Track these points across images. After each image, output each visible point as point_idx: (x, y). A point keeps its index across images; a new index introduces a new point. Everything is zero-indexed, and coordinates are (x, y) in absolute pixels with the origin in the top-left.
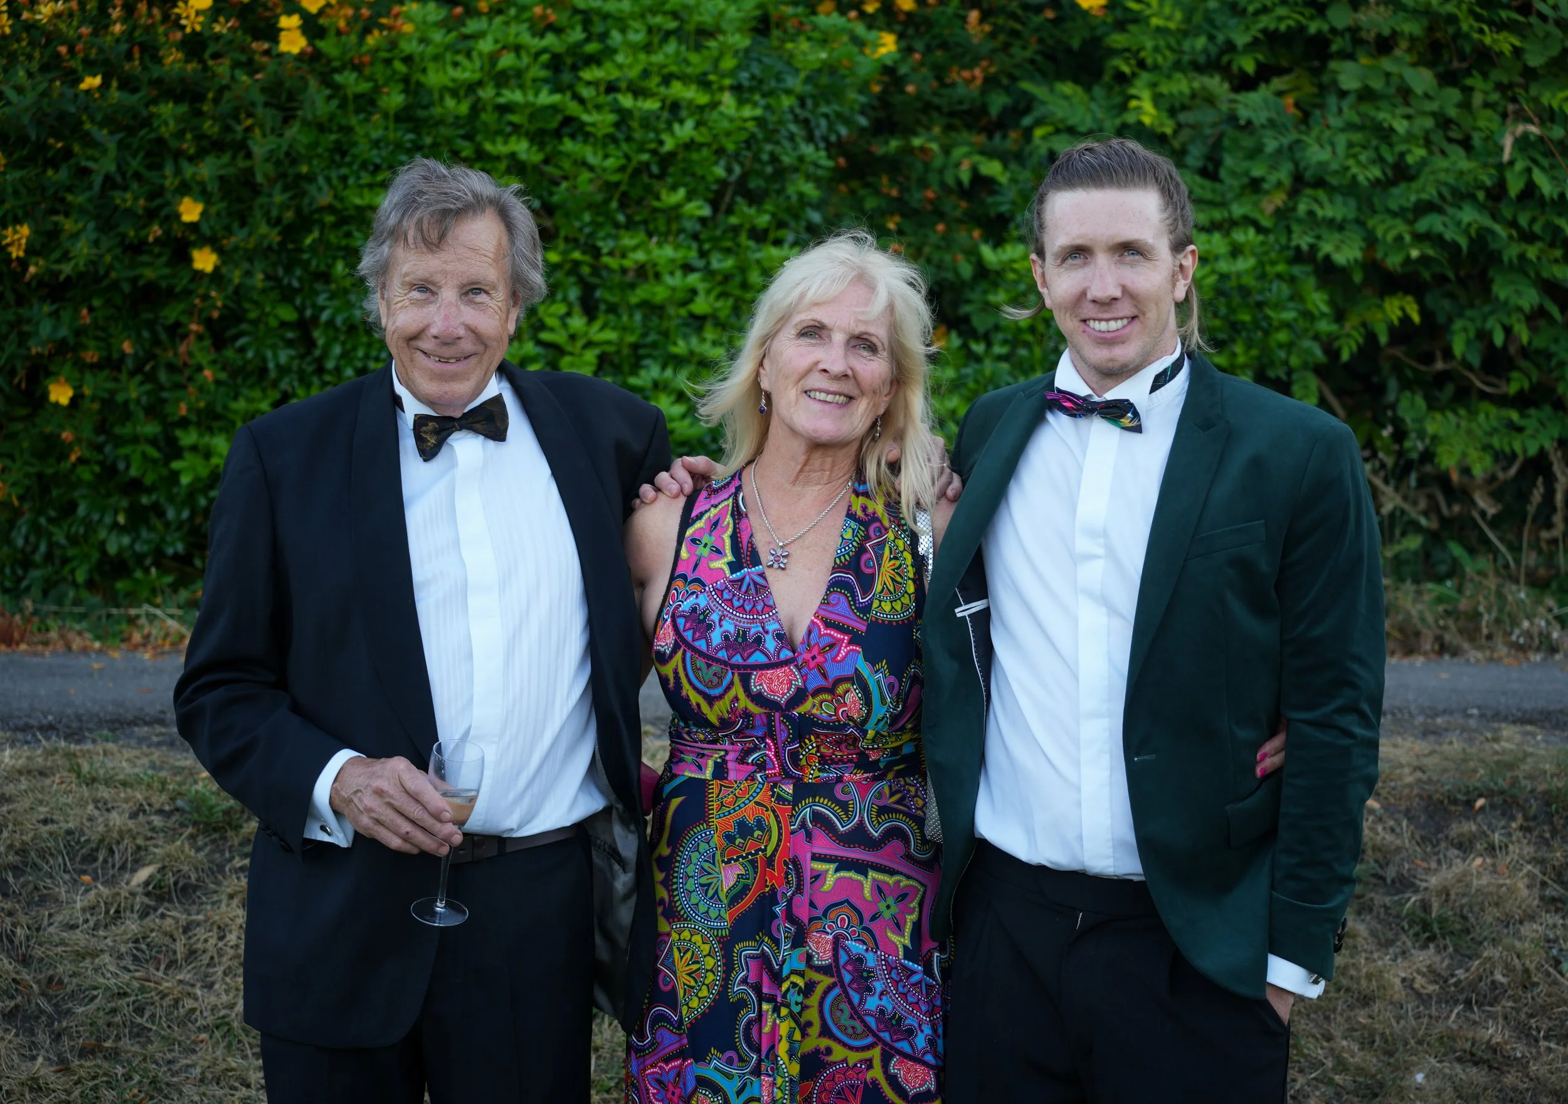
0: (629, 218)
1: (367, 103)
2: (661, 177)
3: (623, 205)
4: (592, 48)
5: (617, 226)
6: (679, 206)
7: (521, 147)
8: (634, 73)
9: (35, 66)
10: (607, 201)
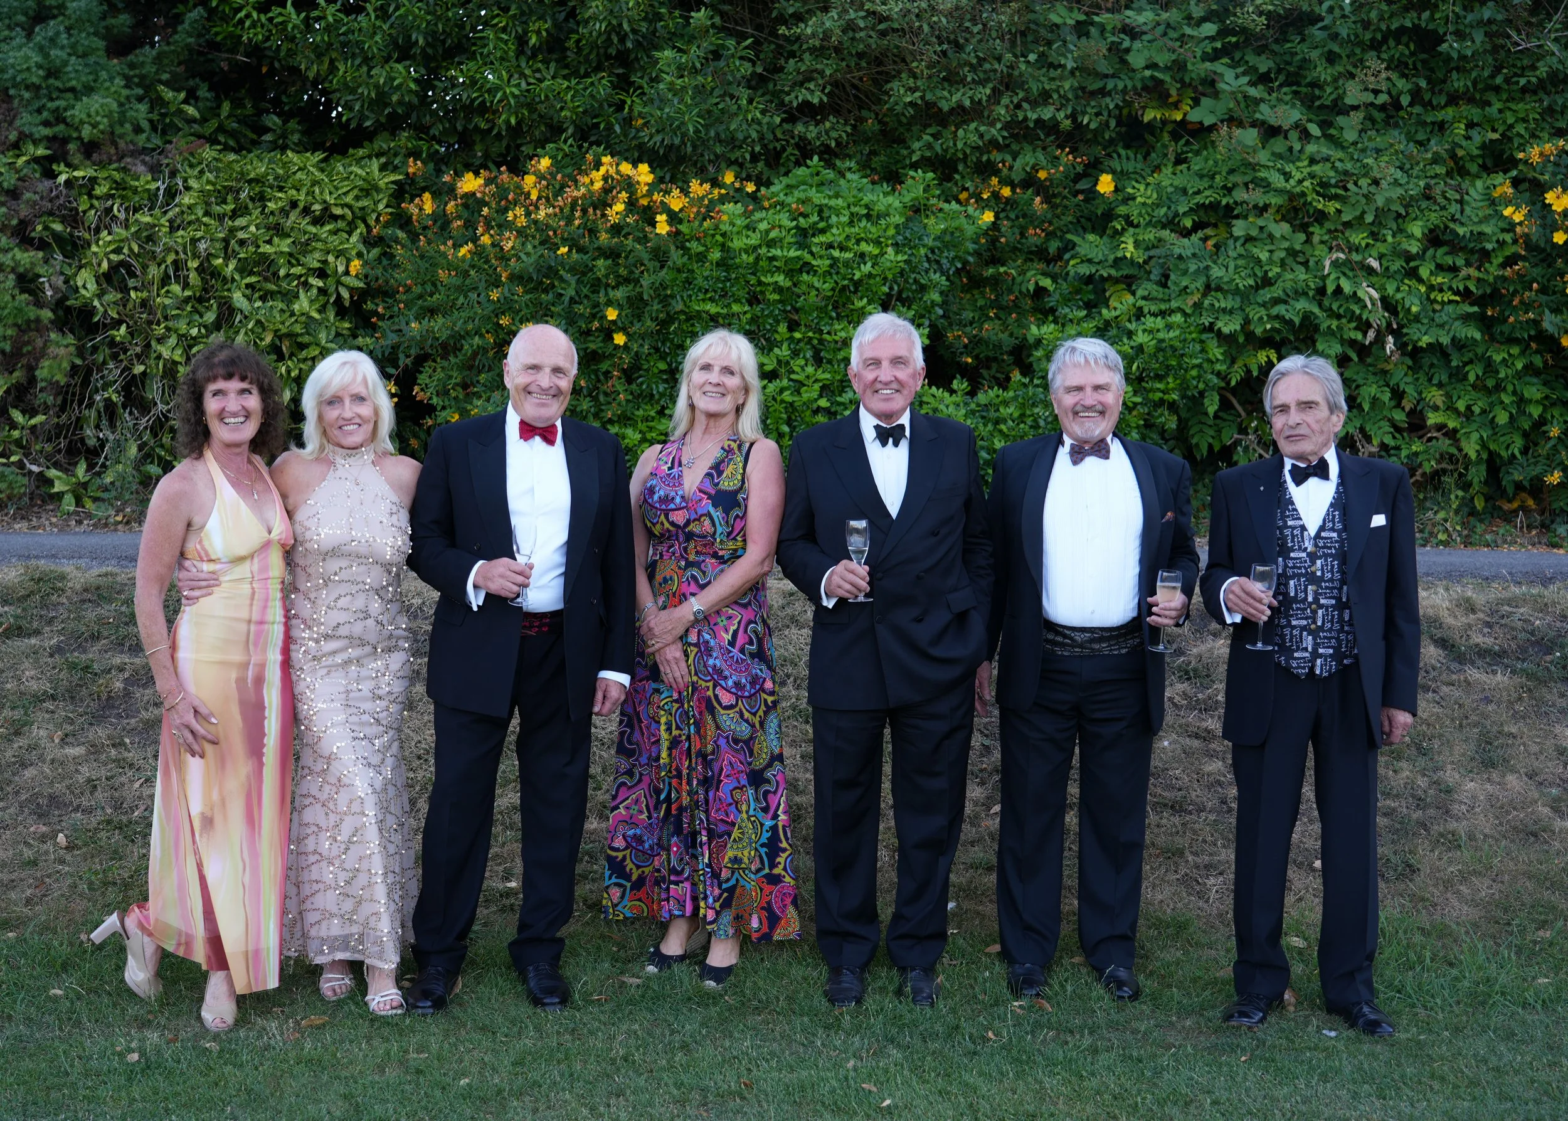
0: (838, 315)
1: (701, 257)
2: (855, 292)
3: (835, 308)
4: (822, 225)
5: (831, 318)
6: (863, 308)
7: (780, 279)
8: (841, 238)
9: (537, 242)
10: (826, 306)
